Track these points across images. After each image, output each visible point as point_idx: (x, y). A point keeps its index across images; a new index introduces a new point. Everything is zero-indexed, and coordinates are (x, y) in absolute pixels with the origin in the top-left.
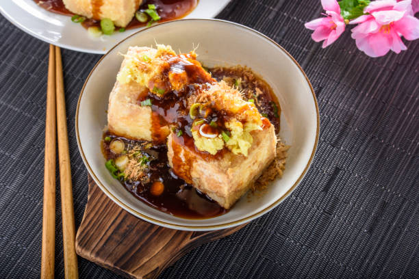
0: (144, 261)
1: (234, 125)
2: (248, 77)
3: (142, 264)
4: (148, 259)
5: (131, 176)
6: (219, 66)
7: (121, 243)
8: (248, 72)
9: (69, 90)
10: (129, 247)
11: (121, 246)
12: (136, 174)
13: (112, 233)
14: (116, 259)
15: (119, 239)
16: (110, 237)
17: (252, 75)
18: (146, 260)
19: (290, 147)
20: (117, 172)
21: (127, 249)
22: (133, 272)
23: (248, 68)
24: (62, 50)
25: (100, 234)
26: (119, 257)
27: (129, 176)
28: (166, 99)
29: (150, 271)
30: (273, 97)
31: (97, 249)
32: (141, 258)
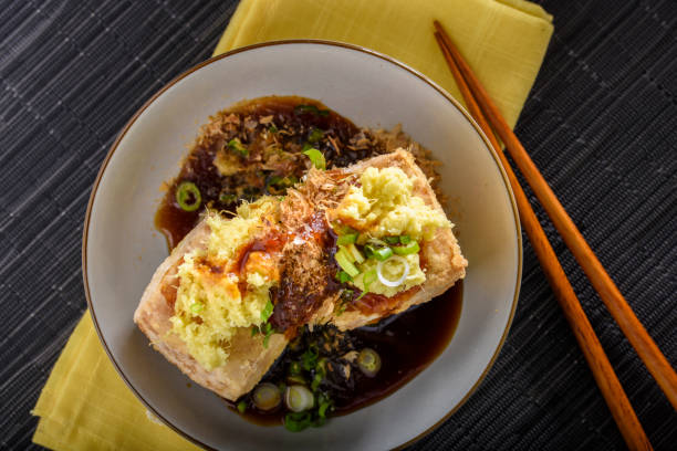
6: (182, 160)
8: (223, 118)
20: (313, 415)
23: (215, 114)
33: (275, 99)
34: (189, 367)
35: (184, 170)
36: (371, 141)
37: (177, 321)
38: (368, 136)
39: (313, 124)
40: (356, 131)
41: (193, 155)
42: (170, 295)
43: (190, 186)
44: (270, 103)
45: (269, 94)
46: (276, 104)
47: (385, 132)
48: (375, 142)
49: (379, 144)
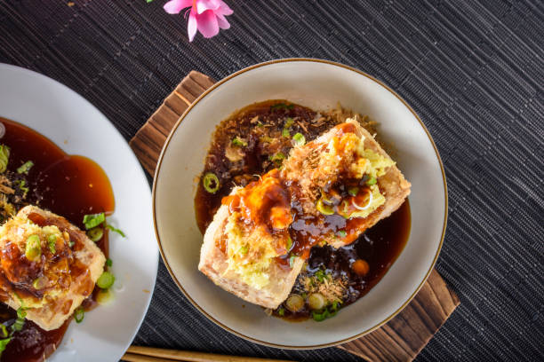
0: (436, 300)
1: (362, 168)
2: (232, 128)
3: (438, 302)
4: (434, 295)
5: (339, 294)
6: (204, 158)
7: (406, 321)
8: (225, 126)
9: (169, 343)
10: (414, 313)
11: (411, 322)
12: (338, 288)
13: (393, 329)
14: (424, 330)
15: (401, 322)
16: (396, 332)
17: (231, 122)
18: (434, 298)
19: (339, 103)
20: (329, 309)
21: (416, 316)
22: (447, 314)
23: (219, 124)
24: (134, 344)
25: (390, 343)
26: (425, 327)
27: (339, 297)
28: (295, 238)
29: (449, 295)
30: (265, 105)
31: (409, 349)
32: (431, 302)
33: (257, 105)
34: (243, 292)
35: (207, 166)
36: (326, 118)
37: (230, 261)
38: (323, 115)
39: (285, 116)
40: (315, 114)
41: (210, 153)
42: (222, 247)
43: (211, 176)
44: (253, 109)
45: (252, 103)
46: (258, 109)
47: (334, 110)
48: (329, 118)
49: (332, 120)
